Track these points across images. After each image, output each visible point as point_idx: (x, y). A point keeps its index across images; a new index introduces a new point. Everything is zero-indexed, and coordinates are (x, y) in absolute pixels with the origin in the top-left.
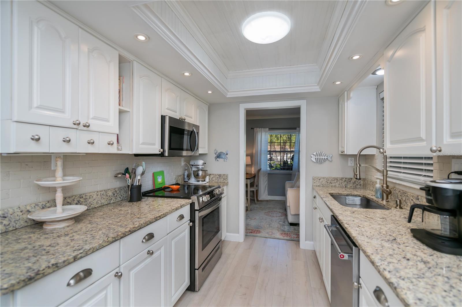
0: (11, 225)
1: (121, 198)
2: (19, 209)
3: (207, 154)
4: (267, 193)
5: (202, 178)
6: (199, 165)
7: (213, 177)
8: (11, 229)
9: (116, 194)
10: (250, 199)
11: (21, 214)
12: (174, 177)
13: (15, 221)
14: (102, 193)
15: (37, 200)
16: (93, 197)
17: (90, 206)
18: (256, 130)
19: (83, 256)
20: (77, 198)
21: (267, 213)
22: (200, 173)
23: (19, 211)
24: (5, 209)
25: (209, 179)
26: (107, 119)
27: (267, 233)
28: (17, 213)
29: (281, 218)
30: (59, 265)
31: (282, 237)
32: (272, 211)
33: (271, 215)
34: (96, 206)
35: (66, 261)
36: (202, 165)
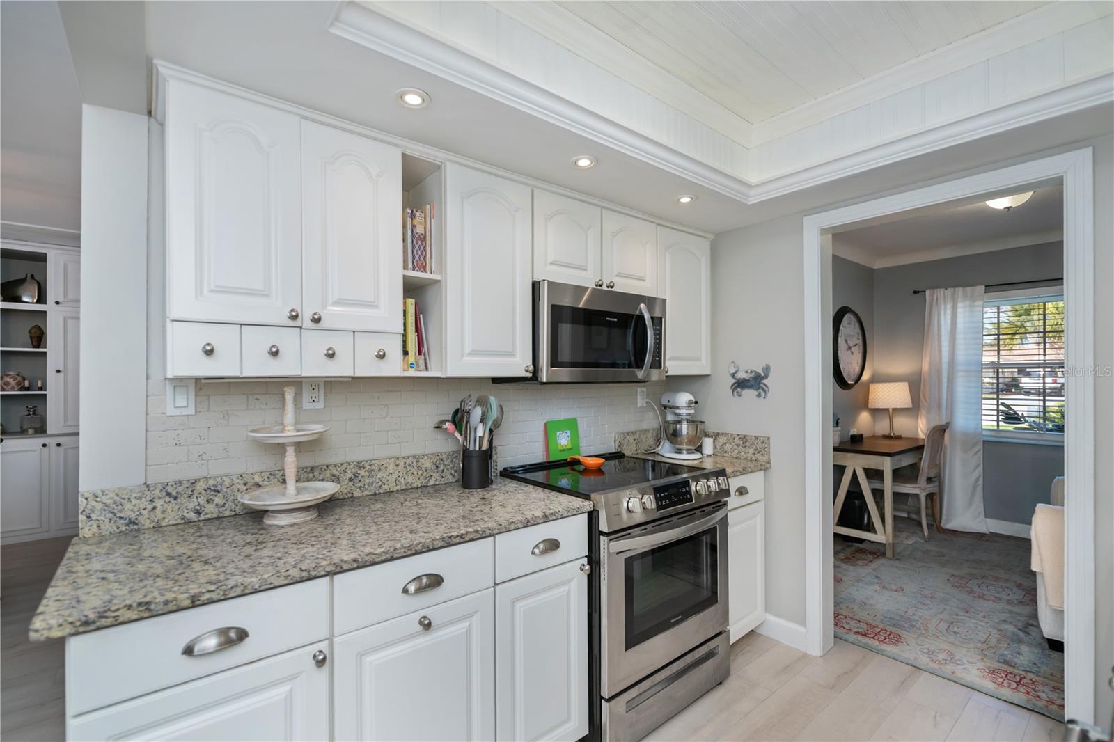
0: (227, 505)
1: (454, 476)
2: (242, 480)
3: (709, 375)
4: (982, 509)
5: (687, 444)
6: (678, 408)
7: (725, 441)
8: (227, 513)
9: (441, 468)
10: (895, 518)
11: (245, 488)
12: (613, 435)
13: (234, 500)
14: (408, 461)
15: (276, 464)
16: (386, 468)
17: (380, 486)
18: (932, 295)
19: (215, 599)
20: (352, 469)
21: (962, 578)
22: (684, 428)
23: (242, 482)
24: (218, 477)
25: (715, 447)
26: (372, 302)
27: (929, 652)
28: (239, 486)
29: (1016, 609)
30: (153, 607)
31: (989, 685)
32: (983, 577)
33: (976, 589)
34: (395, 489)
35: (172, 601)
36: (689, 407)
